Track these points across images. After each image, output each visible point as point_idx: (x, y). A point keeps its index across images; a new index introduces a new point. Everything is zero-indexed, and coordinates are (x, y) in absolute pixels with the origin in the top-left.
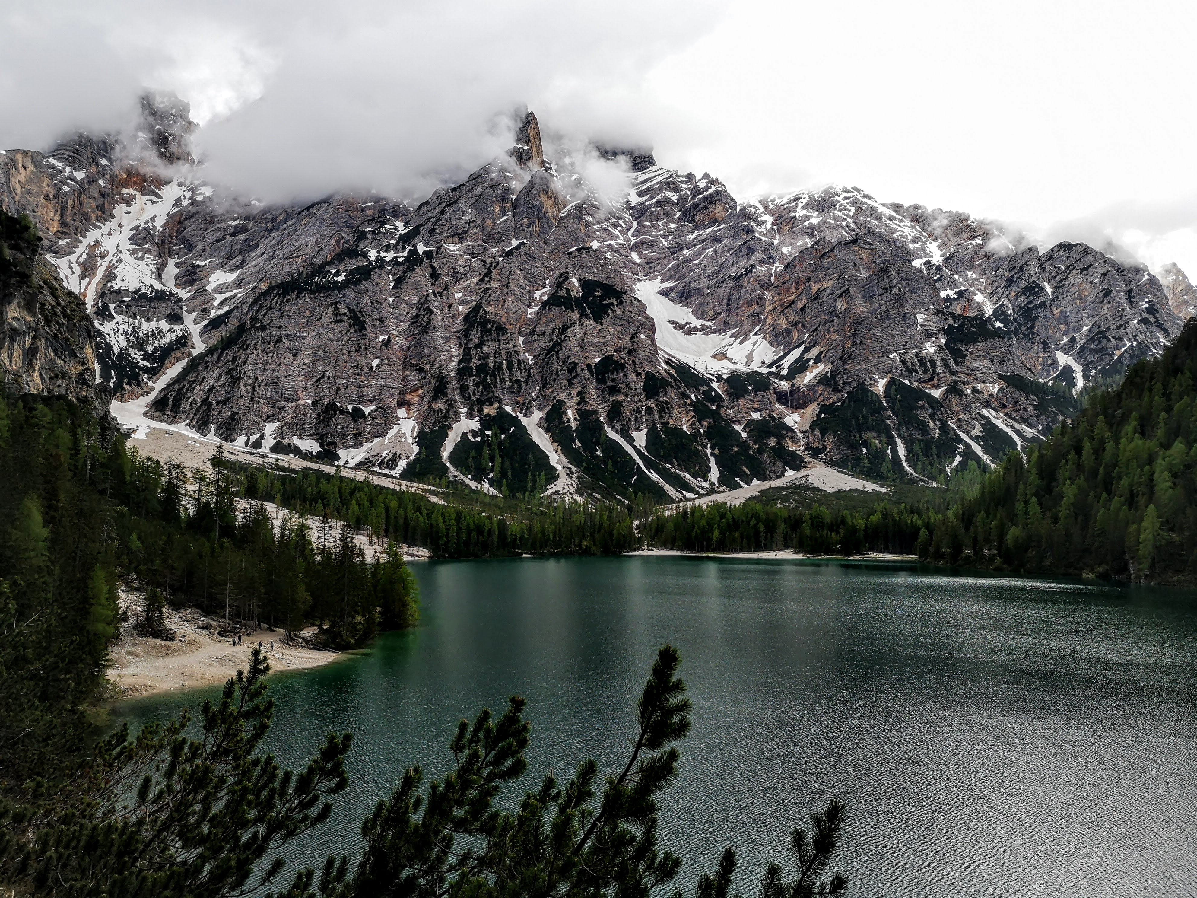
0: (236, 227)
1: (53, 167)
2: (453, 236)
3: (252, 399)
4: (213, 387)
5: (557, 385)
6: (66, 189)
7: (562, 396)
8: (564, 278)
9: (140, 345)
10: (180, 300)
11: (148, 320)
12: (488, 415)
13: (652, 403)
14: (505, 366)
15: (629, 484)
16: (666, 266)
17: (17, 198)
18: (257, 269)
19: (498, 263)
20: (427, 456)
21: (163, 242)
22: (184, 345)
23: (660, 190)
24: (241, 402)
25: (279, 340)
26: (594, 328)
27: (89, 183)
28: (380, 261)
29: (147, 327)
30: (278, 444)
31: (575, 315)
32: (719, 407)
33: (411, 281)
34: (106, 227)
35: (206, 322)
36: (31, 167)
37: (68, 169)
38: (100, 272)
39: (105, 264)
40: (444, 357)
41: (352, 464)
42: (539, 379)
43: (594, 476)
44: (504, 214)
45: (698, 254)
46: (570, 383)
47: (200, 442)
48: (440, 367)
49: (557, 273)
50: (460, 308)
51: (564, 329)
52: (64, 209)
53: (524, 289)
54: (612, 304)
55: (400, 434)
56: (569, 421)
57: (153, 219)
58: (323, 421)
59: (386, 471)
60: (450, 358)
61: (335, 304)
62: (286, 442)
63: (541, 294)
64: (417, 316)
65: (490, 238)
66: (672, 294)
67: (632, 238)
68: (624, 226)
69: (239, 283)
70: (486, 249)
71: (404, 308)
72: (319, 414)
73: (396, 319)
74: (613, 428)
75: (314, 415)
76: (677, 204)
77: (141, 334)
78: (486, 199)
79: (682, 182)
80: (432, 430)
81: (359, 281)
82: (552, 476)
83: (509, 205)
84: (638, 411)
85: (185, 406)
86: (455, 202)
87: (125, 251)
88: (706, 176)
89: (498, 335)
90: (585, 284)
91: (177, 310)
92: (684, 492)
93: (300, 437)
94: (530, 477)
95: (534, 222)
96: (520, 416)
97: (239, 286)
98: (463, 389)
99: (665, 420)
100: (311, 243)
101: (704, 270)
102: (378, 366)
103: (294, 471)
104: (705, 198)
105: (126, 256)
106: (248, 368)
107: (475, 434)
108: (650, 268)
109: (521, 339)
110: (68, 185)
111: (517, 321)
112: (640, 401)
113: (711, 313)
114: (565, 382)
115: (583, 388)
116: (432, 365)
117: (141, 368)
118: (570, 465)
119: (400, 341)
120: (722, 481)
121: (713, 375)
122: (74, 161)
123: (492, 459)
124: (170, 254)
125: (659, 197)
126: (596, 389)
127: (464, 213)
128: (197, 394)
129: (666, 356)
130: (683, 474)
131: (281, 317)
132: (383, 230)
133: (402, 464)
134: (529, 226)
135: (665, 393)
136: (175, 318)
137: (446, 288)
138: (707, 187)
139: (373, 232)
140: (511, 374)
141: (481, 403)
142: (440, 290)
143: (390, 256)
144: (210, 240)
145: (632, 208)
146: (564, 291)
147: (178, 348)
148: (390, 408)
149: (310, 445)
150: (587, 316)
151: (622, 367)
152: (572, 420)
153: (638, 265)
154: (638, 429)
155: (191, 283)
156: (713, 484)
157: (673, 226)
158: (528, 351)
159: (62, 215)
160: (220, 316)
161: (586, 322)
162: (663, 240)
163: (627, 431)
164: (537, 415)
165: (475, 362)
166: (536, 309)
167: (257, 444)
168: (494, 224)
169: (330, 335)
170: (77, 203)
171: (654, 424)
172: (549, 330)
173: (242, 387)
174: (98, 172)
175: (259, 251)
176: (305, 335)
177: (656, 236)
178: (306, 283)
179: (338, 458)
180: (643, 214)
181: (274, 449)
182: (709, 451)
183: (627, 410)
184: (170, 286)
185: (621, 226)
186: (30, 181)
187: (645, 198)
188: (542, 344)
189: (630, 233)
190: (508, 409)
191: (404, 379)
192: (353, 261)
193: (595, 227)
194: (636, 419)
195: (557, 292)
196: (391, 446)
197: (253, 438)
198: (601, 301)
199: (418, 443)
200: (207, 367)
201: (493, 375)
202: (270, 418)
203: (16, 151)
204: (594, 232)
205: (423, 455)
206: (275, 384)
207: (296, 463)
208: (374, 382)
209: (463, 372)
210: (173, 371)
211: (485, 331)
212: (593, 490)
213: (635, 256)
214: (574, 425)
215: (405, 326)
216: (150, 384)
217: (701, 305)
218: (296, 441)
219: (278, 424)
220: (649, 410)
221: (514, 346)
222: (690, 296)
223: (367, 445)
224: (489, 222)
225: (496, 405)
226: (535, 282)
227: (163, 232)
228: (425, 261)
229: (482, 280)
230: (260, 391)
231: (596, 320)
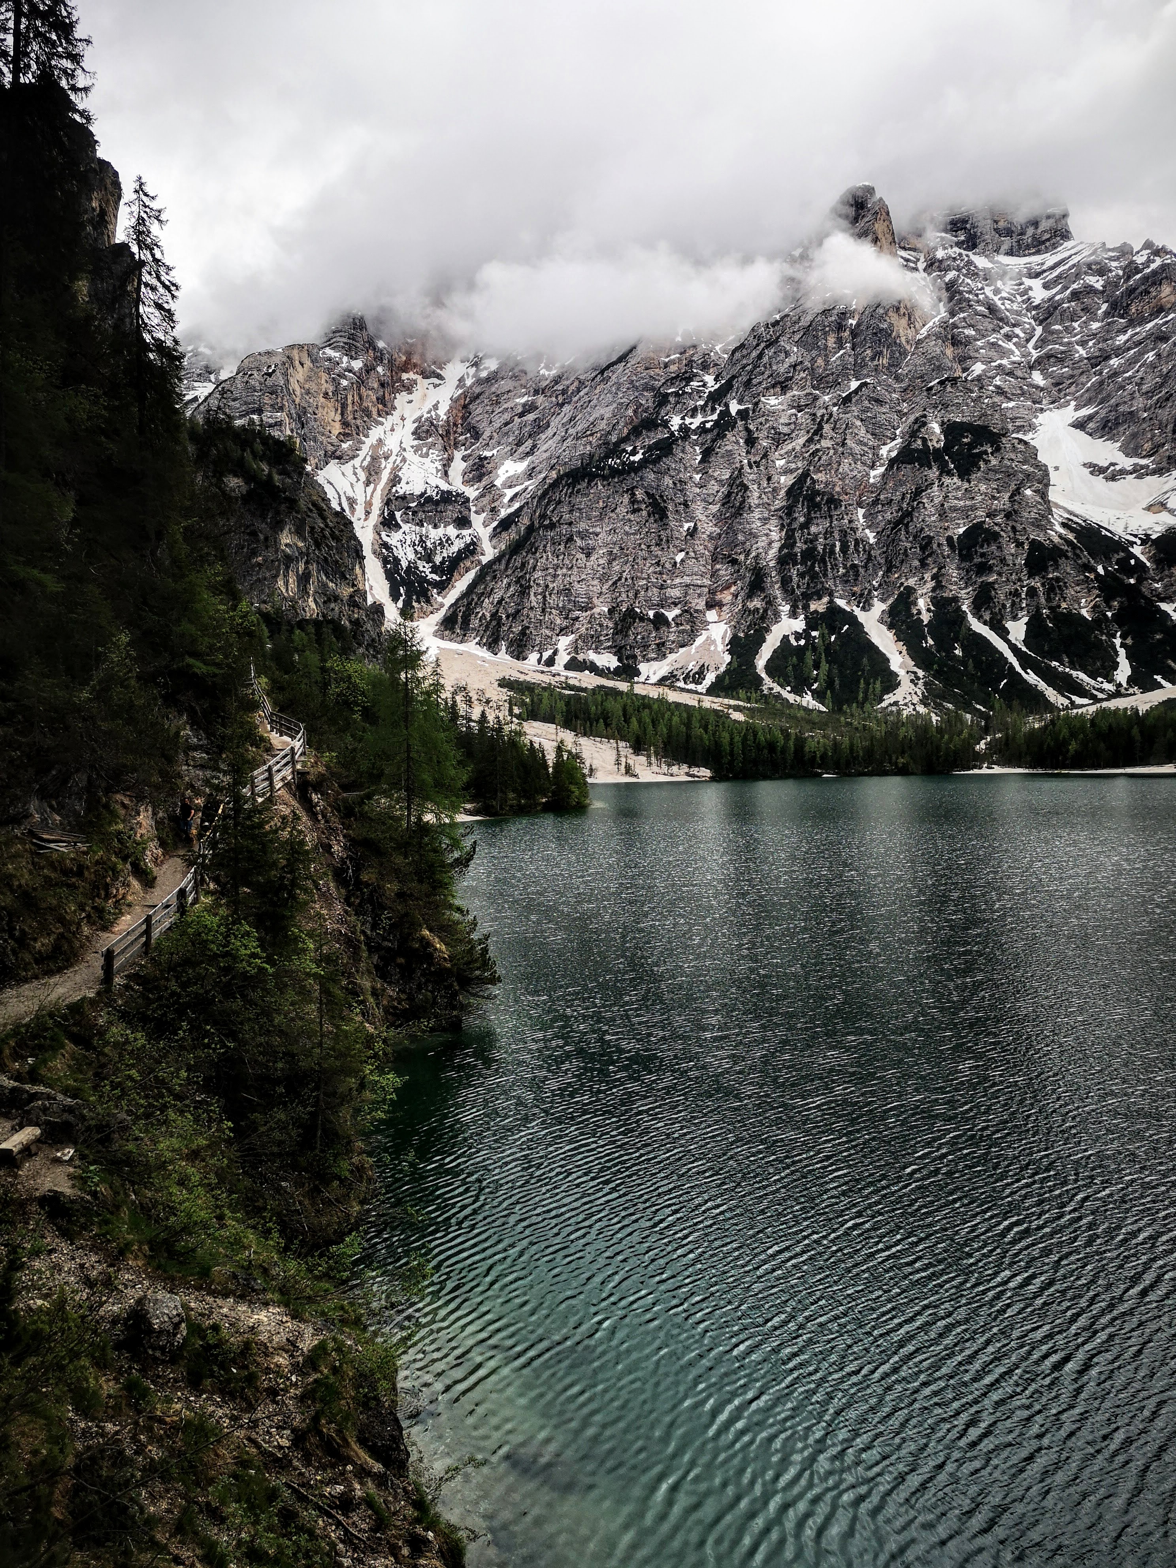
0: (524, 405)
1: (330, 359)
2: (774, 386)
3: (543, 610)
4: (502, 599)
5: (905, 569)
6: (344, 383)
7: (911, 582)
8: (921, 422)
9: (428, 557)
10: (468, 500)
11: (436, 527)
12: (816, 611)
13: (1036, 583)
14: (837, 549)
15: (996, 690)
16: (1084, 384)
17: (297, 401)
18: (548, 454)
19: (831, 415)
20: (740, 666)
21: (448, 432)
22: (473, 552)
23: (1077, 276)
24: (532, 615)
25: (570, 539)
26: (958, 488)
27: (368, 372)
28: (685, 430)
29: (435, 534)
30: (573, 659)
31: (933, 473)
32: (1140, 581)
33: (722, 451)
34: (389, 421)
35: (495, 524)
36: (308, 363)
37: (345, 359)
38: (385, 476)
39: (390, 466)
40: (762, 543)
41: (654, 679)
42: (883, 561)
43: (947, 682)
44: (841, 347)
45: (1131, 362)
46: (924, 564)
47: (489, 662)
48: (757, 557)
49: (912, 418)
50: (783, 479)
51: (918, 493)
52: (344, 406)
53: (866, 445)
54: (986, 452)
55: (710, 641)
56: (919, 613)
57: (436, 407)
58: (621, 631)
59: (692, 686)
60: (770, 544)
61: (631, 491)
62: (581, 657)
63: (889, 450)
64: (729, 494)
65: (823, 382)
66: (1091, 425)
67: (1033, 352)
68: (1022, 335)
69: (530, 474)
70: (816, 398)
71: (713, 487)
72: (616, 624)
73: (704, 500)
74: (980, 618)
75: (611, 625)
76: (1103, 292)
77: (428, 544)
78: (816, 330)
79: (1111, 259)
80: (746, 634)
81: (659, 459)
82: (891, 682)
83: (847, 333)
84: (1016, 594)
85: (475, 623)
86: (777, 341)
87: (408, 449)
88: (1148, 245)
89: (829, 509)
90: (951, 430)
91: (466, 513)
92: (1074, 698)
93: (597, 651)
94: (862, 685)
95: (881, 353)
96: (857, 611)
97: (530, 476)
98: (785, 582)
99: (1055, 604)
100: (607, 416)
101: (1139, 385)
102: (682, 561)
103: (585, 690)
104: (1145, 279)
105: (409, 455)
106: (538, 574)
107: (798, 636)
108: (1060, 391)
109: (861, 512)
110: (345, 377)
111: (856, 488)
112: (1020, 580)
113: (1147, 446)
114: (916, 563)
115: (940, 569)
116: (748, 554)
117: (429, 583)
118: (916, 669)
119: (708, 528)
120: (1131, 681)
121: (1136, 536)
122: (350, 350)
123: (817, 666)
124: (456, 445)
125: (1075, 286)
126: (958, 568)
127: (787, 354)
128: (486, 608)
129: (1066, 515)
130: (1074, 673)
131: (571, 512)
132: (688, 390)
133: (710, 678)
134: (873, 359)
135: (1057, 568)
136: (463, 522)
137: (765, 456)
138: (1149, 261)
139: (676, 394)
140: (846, 559)
141: (807, 597)
142: (758, 458)
143: (695, 423)
144: (497, 425)
145: (1037, 307)
146: (919, 442)
147: (466, 557)
148: (697, 611)
149: (607, 660)
150: (949, 473)
151: (995, 536)
152: (924, 612)
153: (1042, 389)
154: (1015, 618)
155: (479, 478)
156: (1120, 685)
157: (1095, 326)
158: (869, 527)
159: (342, 414)
160: (510, 516)
161: (947, 480)
162: (1079, 348)
163: (1000, 621)
164: (879, 607)
165: (800, 547)
166: (882, 470)
167: (550, 662)
168: (827, 362)
169: (627, 528)
170: (356, 398)
171: (1038, 608)
172: (898, 496)
173: (532, 598)
174: (375, 359)
175: (550, 432)
176: (598, 530)
177: (1069, 343)
178: (598, 468)
179: (638, 673)
180: (1051, 315)
181: (568, 667)
182: (1118, 641)
183: (1001, 595)
184: (457, 484)
185: (1017, 336)
186: (309, 379)
187: (1054, 291)
188: (888, 516)
189: (1031, 345)
190: (841, 603)
191: (714, 574)
192: (652, 434)
193: (979, 343)
194: (1013, 604)
195: (909, 444)
196: (698, 656)
197: (546, 655)
198: (969, 450)
199: (730, 651)
200: (495, 577)
201: (823, 561)
202: (563, 631)
203: (292, 347)
204: (977, 351)
205: (735, 665)
206: (567, 591)
207: (588, 680)
208: (678, 581)
209: (784, 560)
210: (461, 585)
211: (813, 506)
212: (944, 699)
213: (1037, 378)
214: (926, 617)
215: (714, 508)
216: (440, 599)
217: (1134, 436)
218: (592, 656)
219: (572, 637)
220: (1032, 592)
221: (850, 522)
222: (1117, 424)
223: (671, 657)
224: (820, 361)
225: (826, 599)
226: (879, 434)
227: (448, 421)
228: (740, 423)
229: (810, 441)
230: (552, 600)
231: (961, 477)
